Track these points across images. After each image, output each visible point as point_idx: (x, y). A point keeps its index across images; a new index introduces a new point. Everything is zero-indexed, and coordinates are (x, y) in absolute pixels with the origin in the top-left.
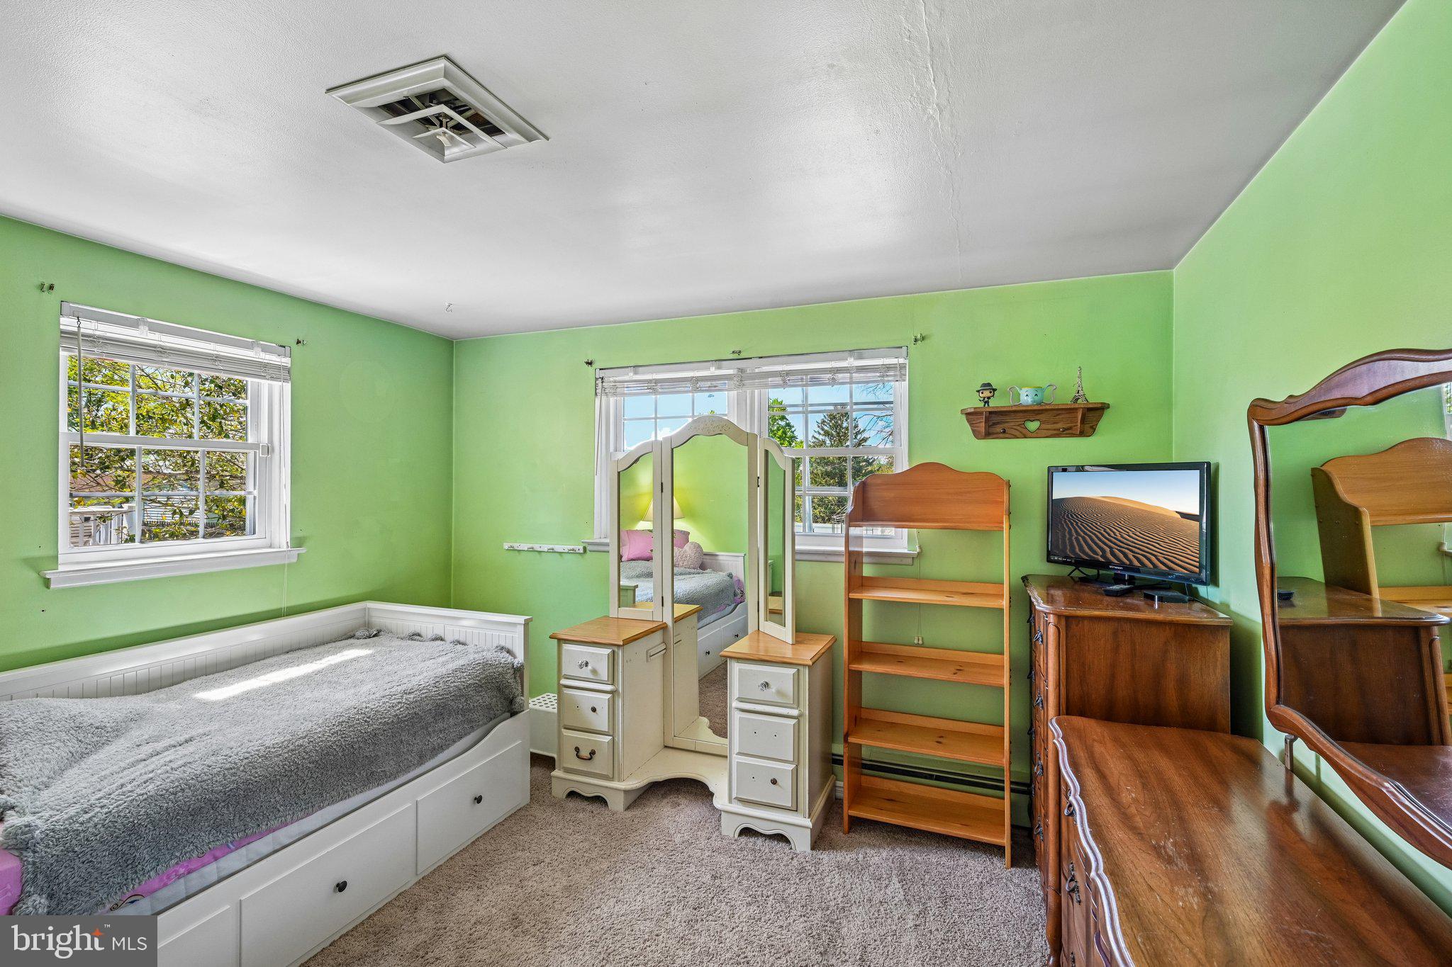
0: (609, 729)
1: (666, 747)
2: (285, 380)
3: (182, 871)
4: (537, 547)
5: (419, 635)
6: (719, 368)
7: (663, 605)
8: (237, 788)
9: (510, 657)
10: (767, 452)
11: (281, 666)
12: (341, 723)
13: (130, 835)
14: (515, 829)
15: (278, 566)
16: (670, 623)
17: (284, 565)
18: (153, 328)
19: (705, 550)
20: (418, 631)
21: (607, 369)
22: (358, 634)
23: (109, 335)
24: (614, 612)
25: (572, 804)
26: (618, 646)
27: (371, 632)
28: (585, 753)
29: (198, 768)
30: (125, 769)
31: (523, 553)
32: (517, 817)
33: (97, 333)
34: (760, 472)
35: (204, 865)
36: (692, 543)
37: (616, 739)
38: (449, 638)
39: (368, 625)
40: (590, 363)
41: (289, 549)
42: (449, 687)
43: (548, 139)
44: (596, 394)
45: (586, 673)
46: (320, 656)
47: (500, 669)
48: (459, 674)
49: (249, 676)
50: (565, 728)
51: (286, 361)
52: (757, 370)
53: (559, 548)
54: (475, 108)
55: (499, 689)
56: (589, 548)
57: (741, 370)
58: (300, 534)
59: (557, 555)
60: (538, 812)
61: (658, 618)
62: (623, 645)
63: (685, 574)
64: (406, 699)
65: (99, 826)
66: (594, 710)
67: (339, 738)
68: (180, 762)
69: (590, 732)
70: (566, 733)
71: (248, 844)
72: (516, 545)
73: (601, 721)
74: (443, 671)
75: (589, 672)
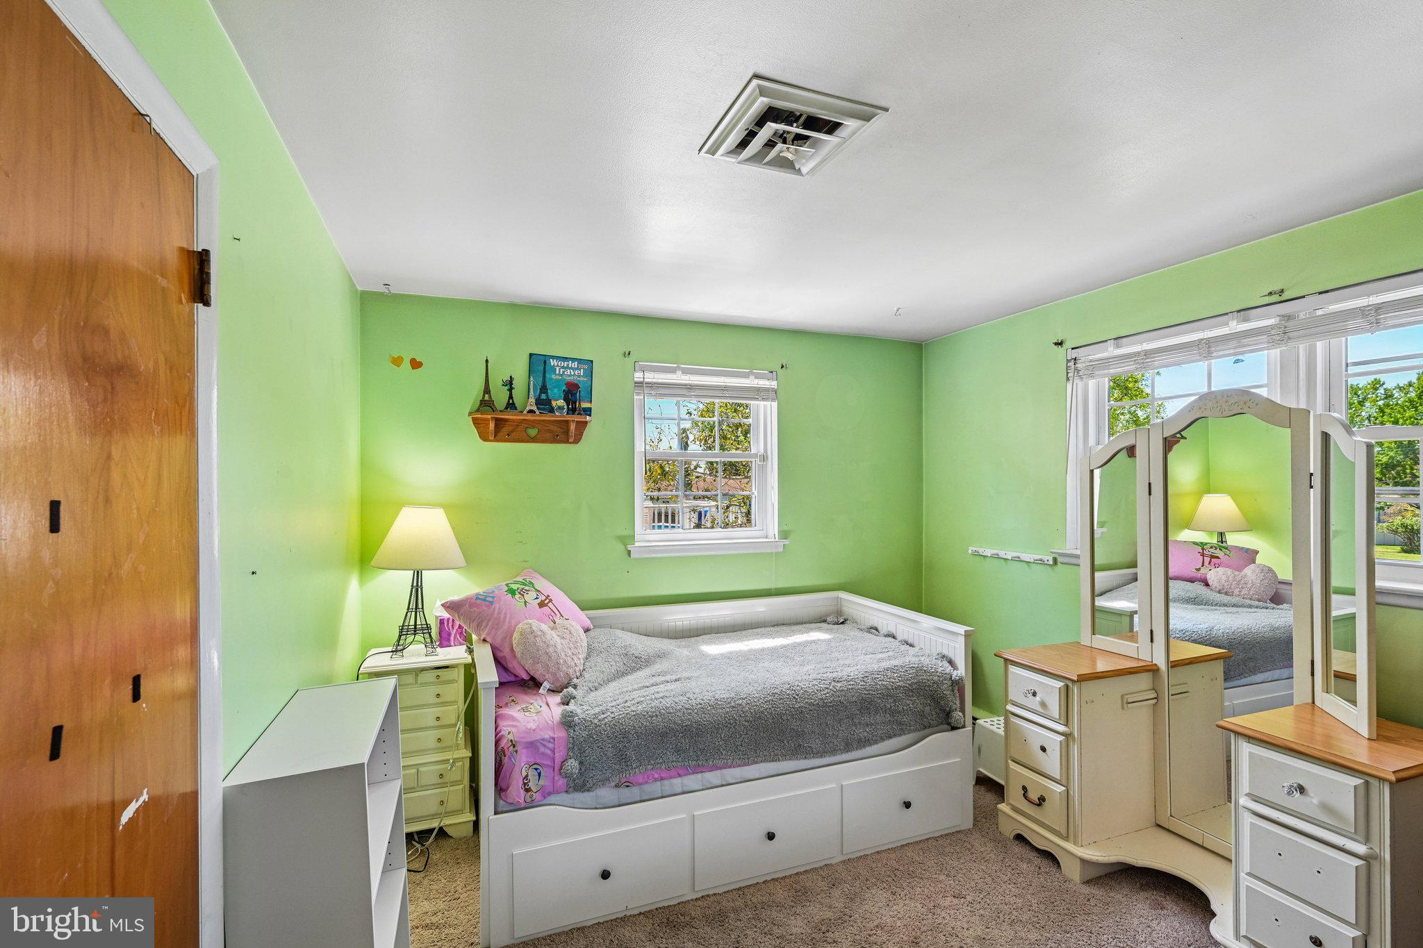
0: (1061, 776)
1: (1159, 826)
2: (773, 400)
3: (656, 776)
4: (1002, 554)
5: (877, 630)
6: (1246, 320)
7: (1152, 641)
8: (691, 726)
9: (950, 668)
10: (1326, 437)
11: (763, 636)
12: (774, 694)
13: (624, 738)
14: (947, 850)
15: (768, 553)
16: (1162, 665)
17: (772, 553)
18: (685, 372)
19: (1281, 577)
20: (876, 625)
21: (1081, 347)
22: (829, 619)
23: (660, 381)
24: (1086, 638)
25: (1017, 849)
26: (1073, 681)
27: (839, 619)
28: (1034, 796)
29: (668, 702)
30: (635, 690)
31: (988, 559)
32: (954, 837)
33: (654, 380)
34: (1314, 465)
35: (671, 777)
36: (1259, 565)
37: (1071, 792)
38: (900, 637)
39: (839, 613)
40: (1060, 344)
41: (777, 540)
42: (877, 684)
43: (887, 110)
44: (1068, 379)
45: (1034, 703)
46: (794, 633)
47: (935, 678)
48: (889, 673)
49: (740, 639)
50: (1013, 761)
51: (774, 384)
52: (1319, 312)
53: (1026, 557)
54: (806, 113)
55: (933, 698)
56: (1059, 559)
57: (1288, 317)
58: (785, 528)
59: (1024, 564)
60: (977, 841)
61: (1145, 656)
62: (1078, 681)
63: (1242, 606)
64: (834, 687)
65: (607, 725)
66: (1043, 749)
67: (770, 706)
68: (661, 695)
69: (1041, 775)
70: (1013, 765)
71: (702, 772)
72: (981, 550)
73: (1052, 763)
74: (876, 667)
75: (1038, 703)
